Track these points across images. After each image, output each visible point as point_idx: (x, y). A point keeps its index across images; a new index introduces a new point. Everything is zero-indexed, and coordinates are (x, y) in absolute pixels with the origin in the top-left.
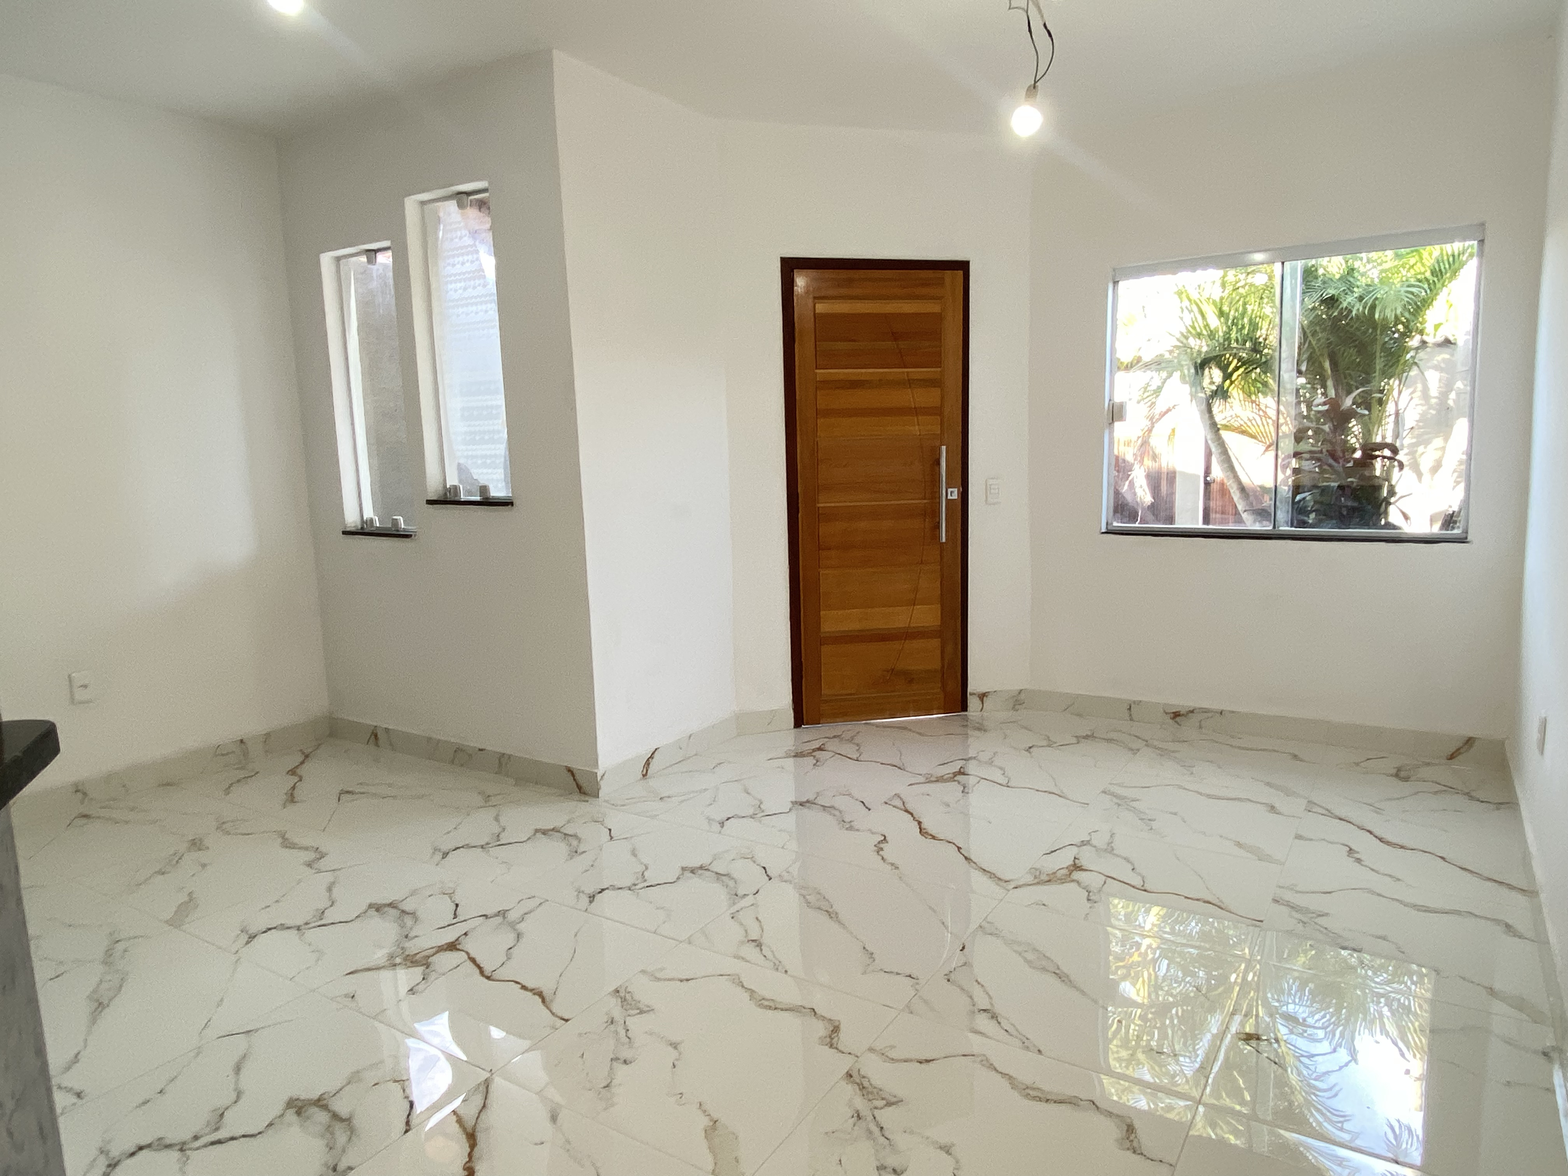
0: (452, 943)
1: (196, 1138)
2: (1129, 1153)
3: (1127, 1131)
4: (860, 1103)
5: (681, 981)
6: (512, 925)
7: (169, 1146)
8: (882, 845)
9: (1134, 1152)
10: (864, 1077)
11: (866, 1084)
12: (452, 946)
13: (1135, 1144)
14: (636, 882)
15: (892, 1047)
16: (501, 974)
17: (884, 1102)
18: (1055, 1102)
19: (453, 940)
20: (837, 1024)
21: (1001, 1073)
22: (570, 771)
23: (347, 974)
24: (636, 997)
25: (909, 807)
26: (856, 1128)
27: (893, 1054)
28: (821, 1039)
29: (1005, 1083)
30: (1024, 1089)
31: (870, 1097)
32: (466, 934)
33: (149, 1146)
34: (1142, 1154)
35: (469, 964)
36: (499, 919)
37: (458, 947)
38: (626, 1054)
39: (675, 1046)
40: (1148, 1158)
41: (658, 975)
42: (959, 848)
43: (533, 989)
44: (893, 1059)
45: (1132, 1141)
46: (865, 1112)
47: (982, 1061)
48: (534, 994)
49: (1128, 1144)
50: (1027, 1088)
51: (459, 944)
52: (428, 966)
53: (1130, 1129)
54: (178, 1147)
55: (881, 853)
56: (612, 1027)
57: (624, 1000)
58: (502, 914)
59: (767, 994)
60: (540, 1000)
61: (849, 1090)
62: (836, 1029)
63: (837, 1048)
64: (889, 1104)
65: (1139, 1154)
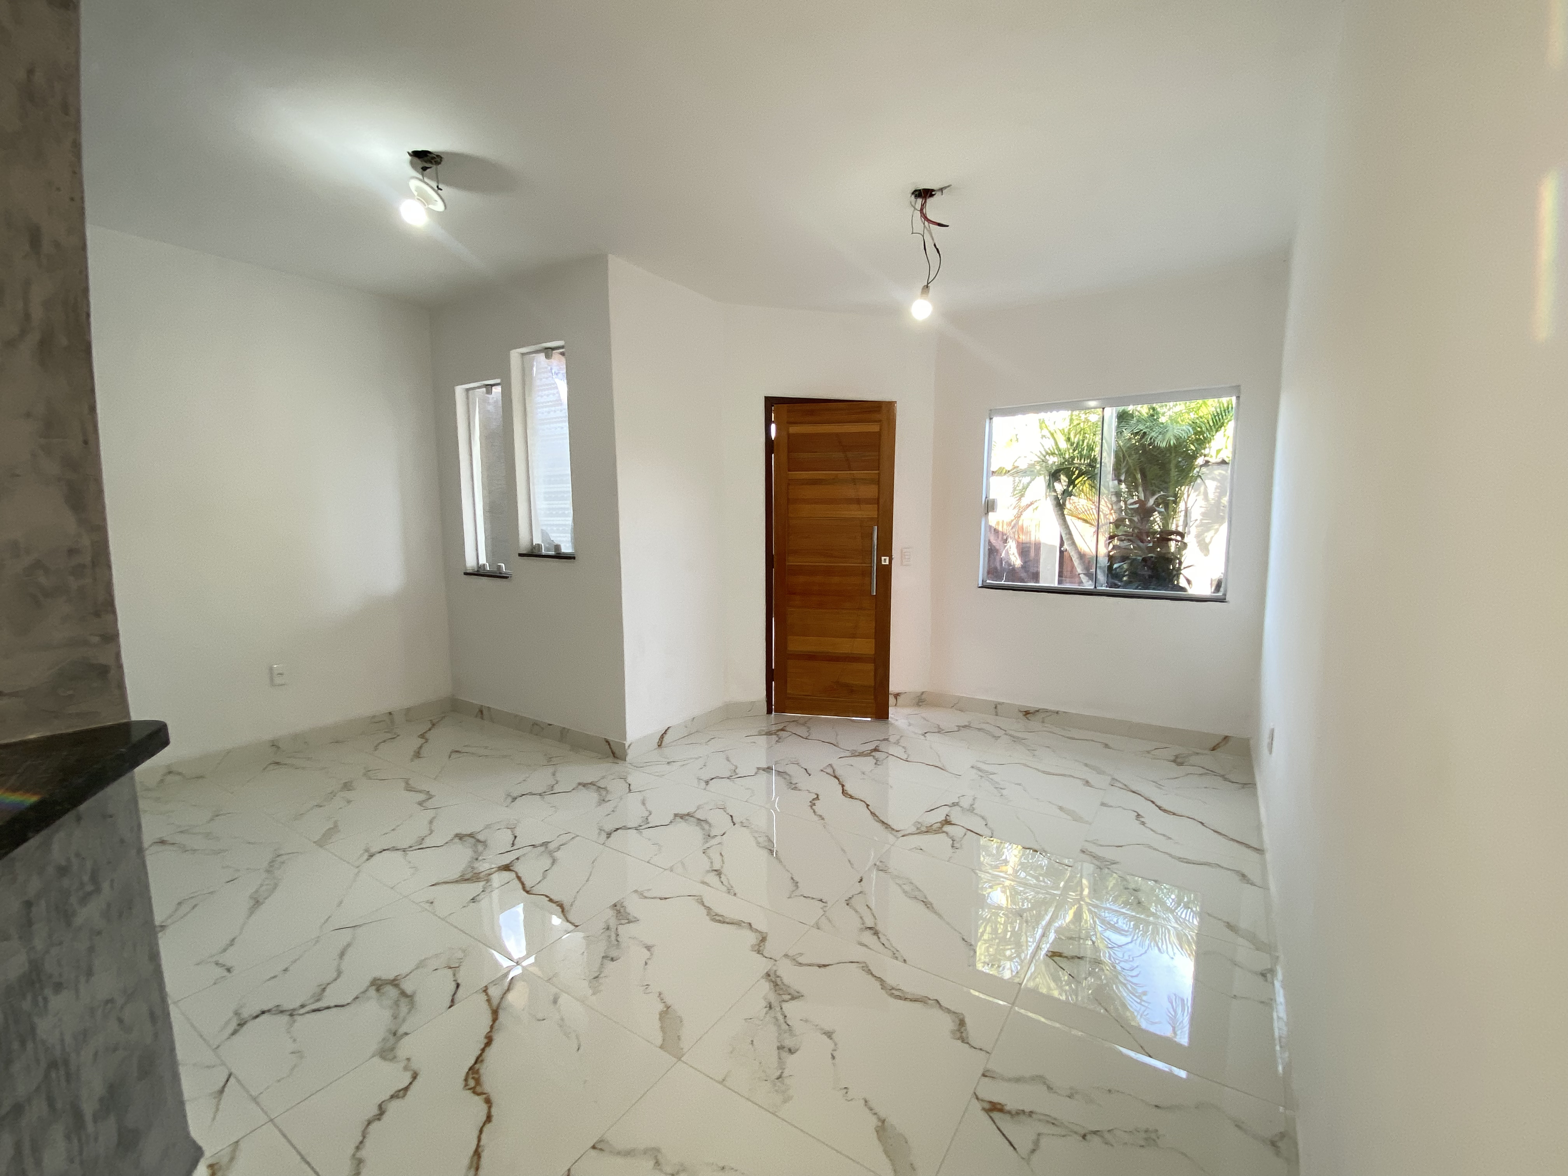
0: (508, 864)
1: (302, 1006)
2: (959, 1042)
3: (960, 1024)
4: (772, 997)
5: (661, 899)
6: (550, 853)
7: (282, 1012)
8: (815, 802)
9: (963, 1041)
10: (778, 977)
11: (779, 983)
12: (507, 868)
13: (964, 1035)
14: (642, 824)
15: (801, 954)
16: (535, 890)
17: (789, 997)
18: (911, 1001)
19: (508, 862)
20: (765, 935)
21: (875, 976)
22: (607, 742)
23: (431, 886)
24: (628, 910)
25: (837, 774)
26: (768, 1016)
27: (800, 960)
28: (752, 946)
29: (877, 984)
30: (890, 990)
31: (781, 992)
32: (518, 859)
33: (269, 1011)
34: (968, 1043)
35: (516, 881)
36: (542, 849)
37: (511, 868)
38: (613, 953)
39: (648, 948)
40: (972, 1047)
41: (646, 894)
42: (868, 805)
43: (557, 902)
44: (800, 963)
45: (962, 1033)
46: (775, 1004)
47: (863, 967)
48: (558, 905)
49: (958, 1035)
50: (893, 989)
51: (511, 866)
52: (488, 881)
53: (962, 1023)
54: (289, 1013)
55: (814, 807)
56: (608, 933)
57: (619, 912)
58: (545, 844)
59: (719, 912)
60: (561, 910)
61: (765, 987)
62: (764, 940)
63: (762, 954)
64: (793, 998)
65: (966, 1043)
